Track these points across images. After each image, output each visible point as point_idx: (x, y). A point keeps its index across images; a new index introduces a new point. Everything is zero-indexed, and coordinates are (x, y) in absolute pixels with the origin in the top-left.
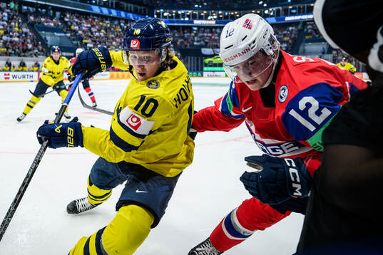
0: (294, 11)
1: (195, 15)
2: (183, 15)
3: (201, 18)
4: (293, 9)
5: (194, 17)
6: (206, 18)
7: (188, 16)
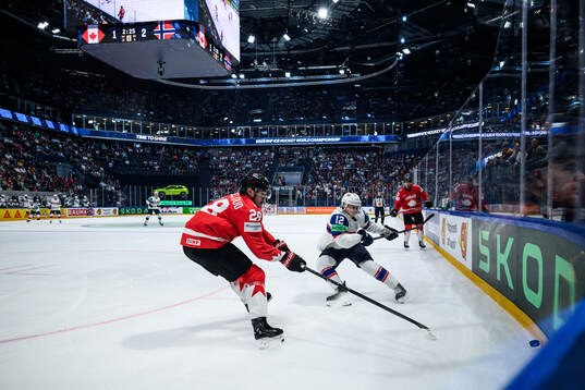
0: (265, 133)
1: (138, 127)
2: (120, 126)
3: (146, 132)
4: (264, 130)
5: (136, 129)
6: (154, 132)
7: (127, 128)
